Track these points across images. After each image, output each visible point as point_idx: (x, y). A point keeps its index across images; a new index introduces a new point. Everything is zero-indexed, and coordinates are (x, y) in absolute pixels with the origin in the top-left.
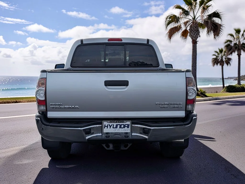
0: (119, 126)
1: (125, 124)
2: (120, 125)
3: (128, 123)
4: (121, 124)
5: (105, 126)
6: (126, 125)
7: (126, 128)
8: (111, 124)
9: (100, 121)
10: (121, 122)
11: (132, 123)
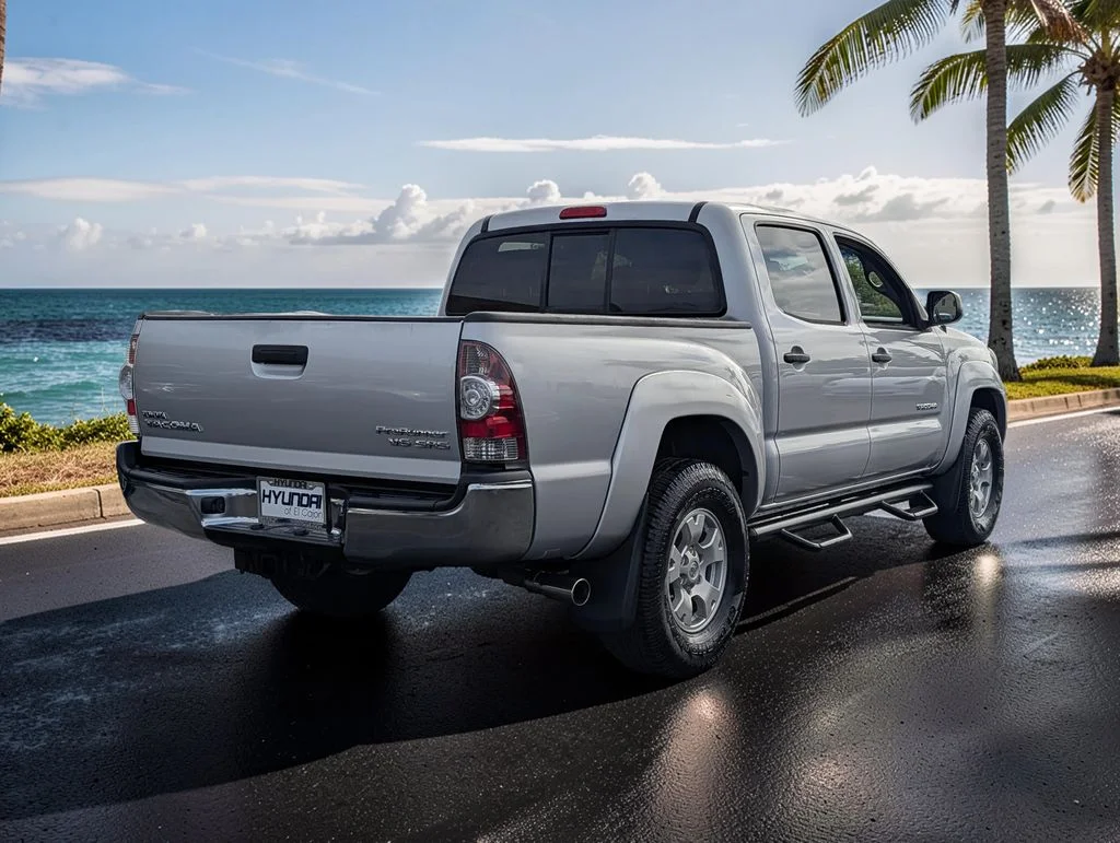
0: (296, 498)
1: (310, 493)
2: (298, 494)
3: (319, 490)
4: (301, 491)
5: (264, 496)
6: (313, 496)
7: (314, 506)
8: (277, 489)
9: (251, 478)
10: (300, 487)
11: (329, 494)
